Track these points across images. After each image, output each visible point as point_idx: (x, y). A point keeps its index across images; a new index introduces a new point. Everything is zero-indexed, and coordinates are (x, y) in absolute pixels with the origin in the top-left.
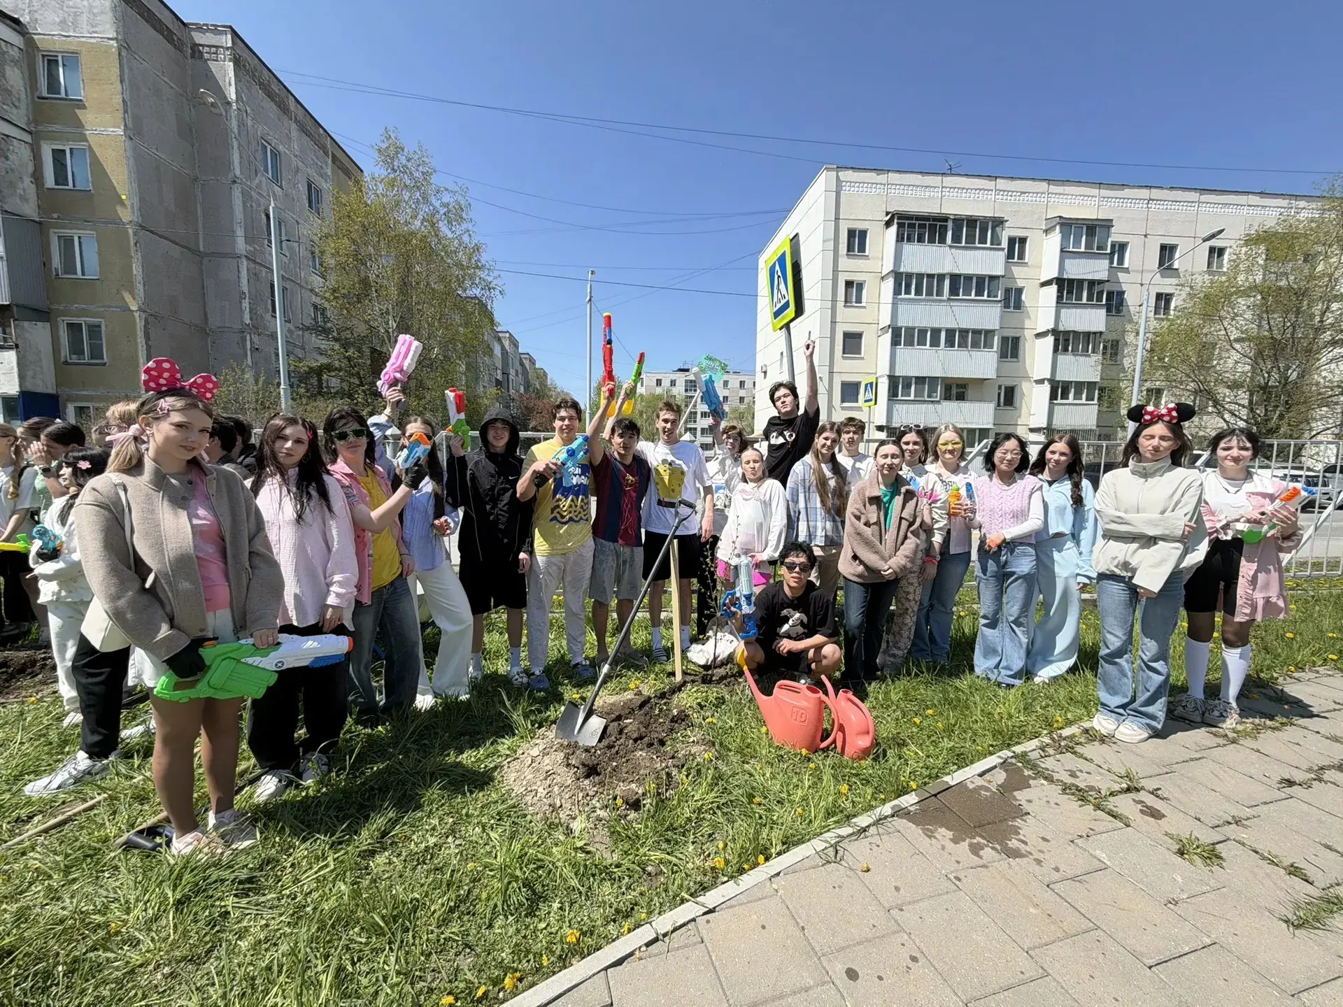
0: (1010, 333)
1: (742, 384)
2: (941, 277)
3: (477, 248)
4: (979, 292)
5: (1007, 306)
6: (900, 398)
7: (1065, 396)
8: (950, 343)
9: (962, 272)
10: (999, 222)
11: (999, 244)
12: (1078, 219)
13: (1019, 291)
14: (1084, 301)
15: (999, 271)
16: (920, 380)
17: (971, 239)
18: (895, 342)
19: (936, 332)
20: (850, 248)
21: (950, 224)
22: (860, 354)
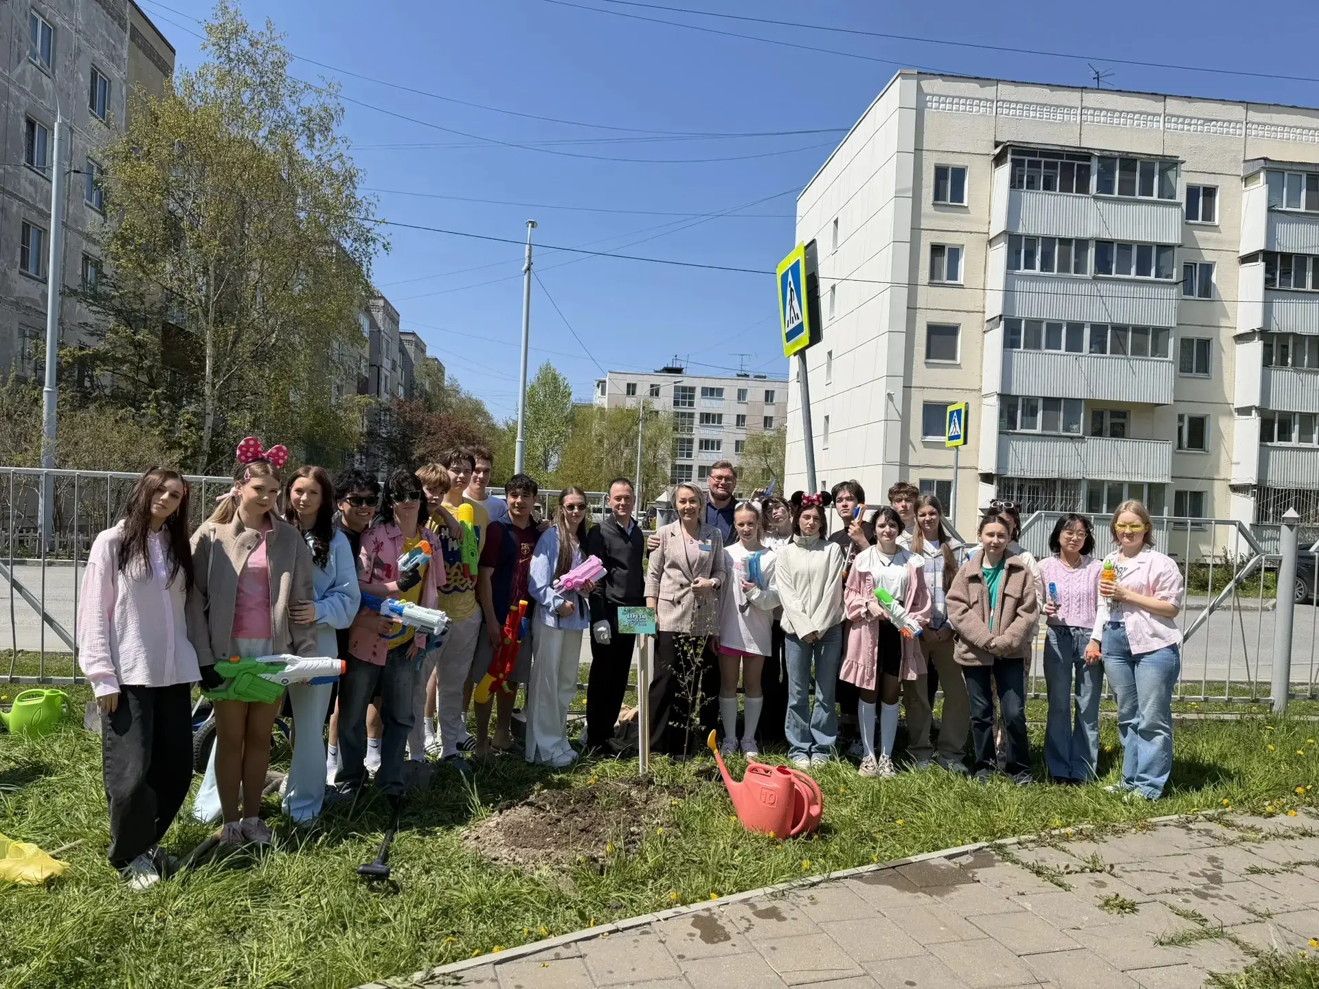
0: (1196, 334)
1: (769, 396)
2: (1082, 244)
3: (350, 178)
4: (1143, 269)
5: (1188, 291)
6: (1018, 430)
7: (1285, 435)
8: (1098, 345)
9: (1115, 237)
10: (1170, 163)
11: (1173, 197)
12: (1292, 163)
13: (1208, 268)
14: (1309, 287)
15: (1173, 237)
16: (1052, 403)
17: (1126, 188)
18: (1010, 341)
19: (1075, 329)
20: (939, 195)
21: (1095, 165)
22: (954, 358)
